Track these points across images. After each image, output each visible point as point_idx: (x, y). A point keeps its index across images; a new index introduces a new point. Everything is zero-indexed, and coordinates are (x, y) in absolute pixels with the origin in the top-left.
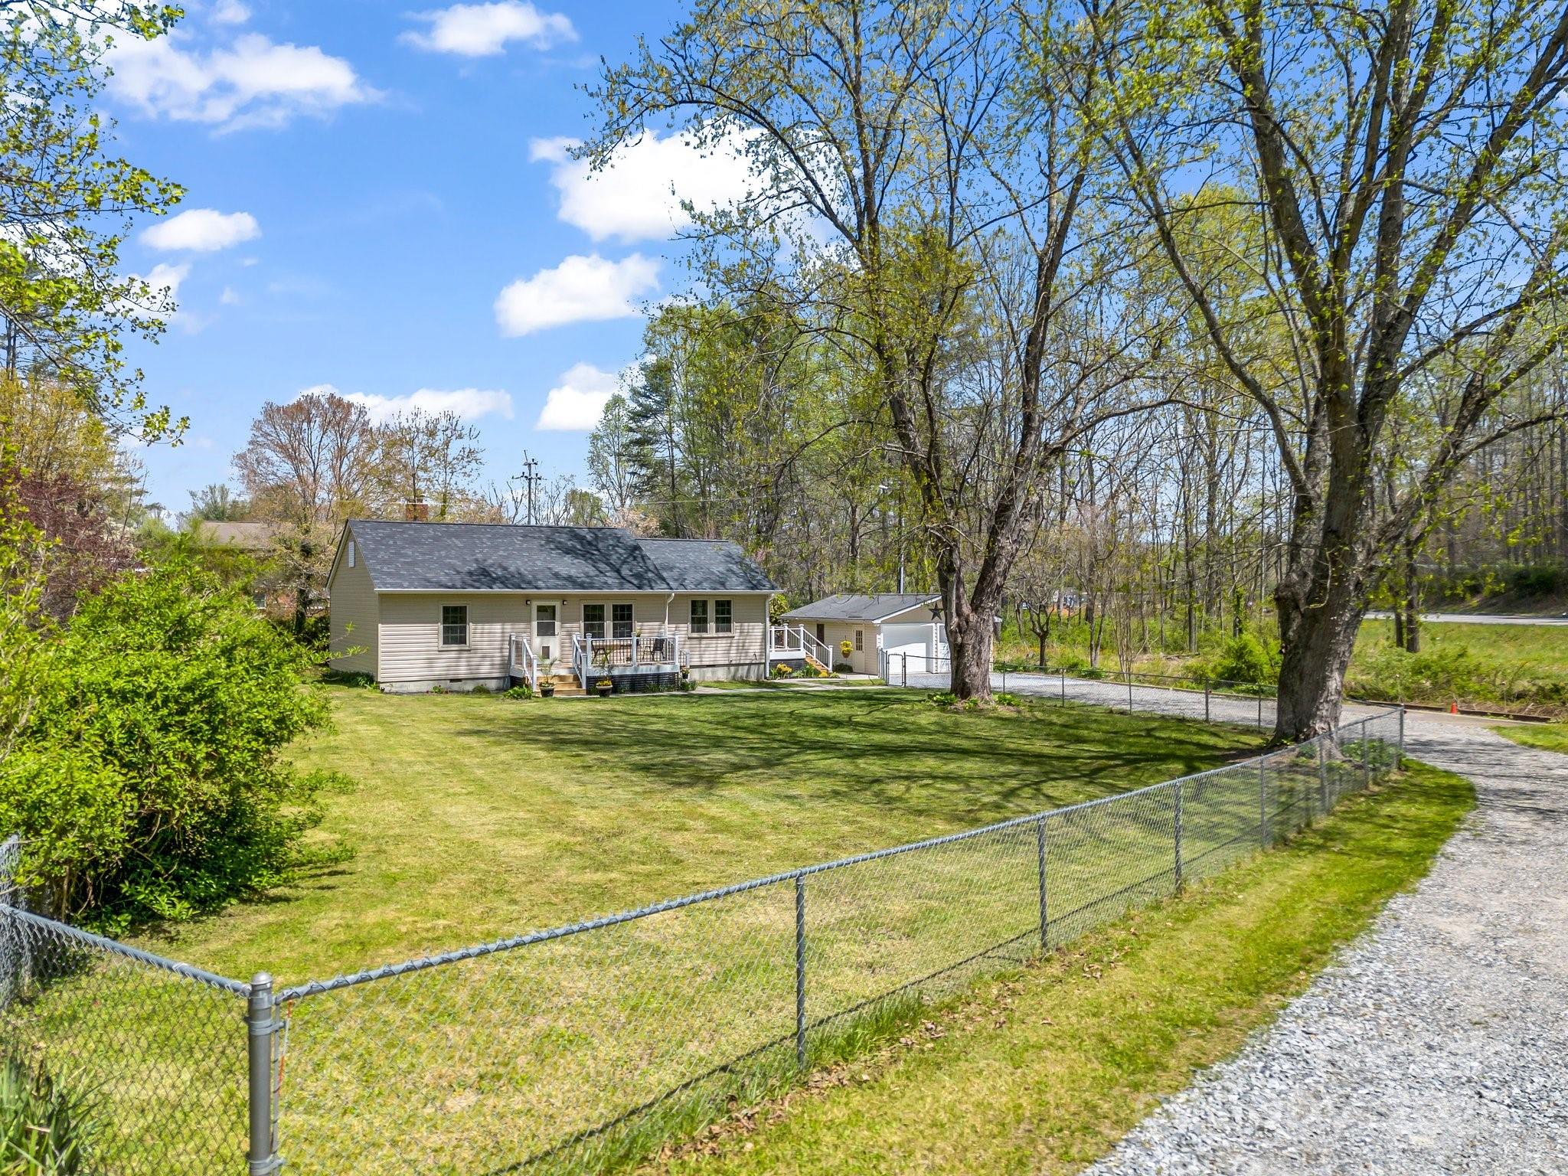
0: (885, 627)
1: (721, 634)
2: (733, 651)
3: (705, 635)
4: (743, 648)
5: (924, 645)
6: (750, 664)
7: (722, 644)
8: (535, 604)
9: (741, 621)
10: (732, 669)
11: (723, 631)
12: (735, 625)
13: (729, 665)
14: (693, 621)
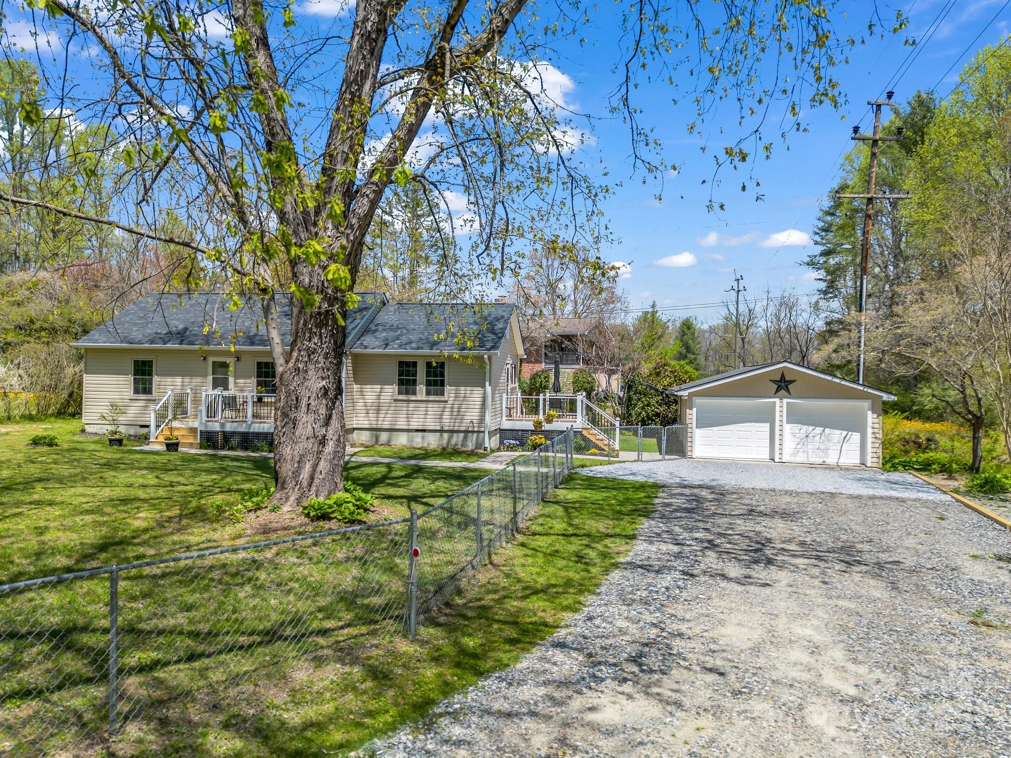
0: (698, 401)
1: (432, 398)
2: (446, 416)
3: (413, 398)
4: (458, 414)
5: (768, 425)
6: (466, 432)
7: (433, 409)
8: (211, 360)
9: (457, 384)
10: (446, 435)
11: (436, 394)
12: (447, 388)
13: (441, 431)
14: (401, 383)
